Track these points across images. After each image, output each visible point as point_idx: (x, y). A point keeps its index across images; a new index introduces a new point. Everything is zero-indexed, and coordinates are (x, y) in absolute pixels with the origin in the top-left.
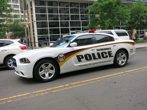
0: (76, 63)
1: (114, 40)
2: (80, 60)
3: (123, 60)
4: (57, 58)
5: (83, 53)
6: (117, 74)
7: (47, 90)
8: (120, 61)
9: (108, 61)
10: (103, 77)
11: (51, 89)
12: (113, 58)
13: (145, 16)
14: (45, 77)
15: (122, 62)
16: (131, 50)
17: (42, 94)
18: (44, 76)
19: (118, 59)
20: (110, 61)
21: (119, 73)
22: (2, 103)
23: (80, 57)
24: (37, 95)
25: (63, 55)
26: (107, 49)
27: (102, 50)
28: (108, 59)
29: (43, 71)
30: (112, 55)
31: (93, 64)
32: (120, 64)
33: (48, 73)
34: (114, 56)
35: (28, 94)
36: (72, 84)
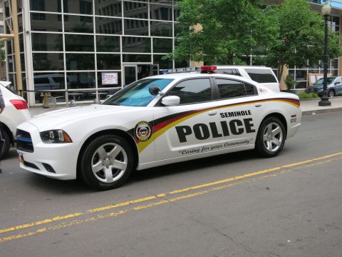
0: (174, 146)
1: (257, 94)
2: (182, 139)
3: (275, 141)
4: (133, 131)
5: (190, 122)
6: (266, 171)
7: (117, 205)
8: (268, 143)
9: (243, 142)
10: (237, 178)
11: (127, 203)
12: (253, 136)
13: (312, 34)
14: (104, 178)
15: (274, 145)
16: (292, 116)
17: (112, 214)
18: (102, 173)
19: (265, 136)
20: (247, 142)
21: (270, 170)
22: (25, 235)
23: (185, 131)
24: (100, 217)
25: (147, 125)
26: (243, 113)
27: (231, 114)
28: (245, 136)
29: (100, 162)
30: (252, 128)
31: (212, 148)
32: (268, 148)
33: (111, 167)
34: (257, 130)
35: (77, 214)
36: (172, 193)
